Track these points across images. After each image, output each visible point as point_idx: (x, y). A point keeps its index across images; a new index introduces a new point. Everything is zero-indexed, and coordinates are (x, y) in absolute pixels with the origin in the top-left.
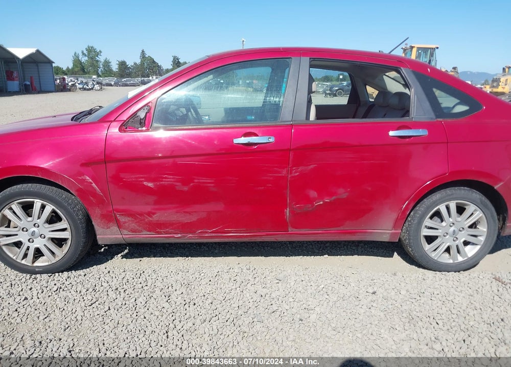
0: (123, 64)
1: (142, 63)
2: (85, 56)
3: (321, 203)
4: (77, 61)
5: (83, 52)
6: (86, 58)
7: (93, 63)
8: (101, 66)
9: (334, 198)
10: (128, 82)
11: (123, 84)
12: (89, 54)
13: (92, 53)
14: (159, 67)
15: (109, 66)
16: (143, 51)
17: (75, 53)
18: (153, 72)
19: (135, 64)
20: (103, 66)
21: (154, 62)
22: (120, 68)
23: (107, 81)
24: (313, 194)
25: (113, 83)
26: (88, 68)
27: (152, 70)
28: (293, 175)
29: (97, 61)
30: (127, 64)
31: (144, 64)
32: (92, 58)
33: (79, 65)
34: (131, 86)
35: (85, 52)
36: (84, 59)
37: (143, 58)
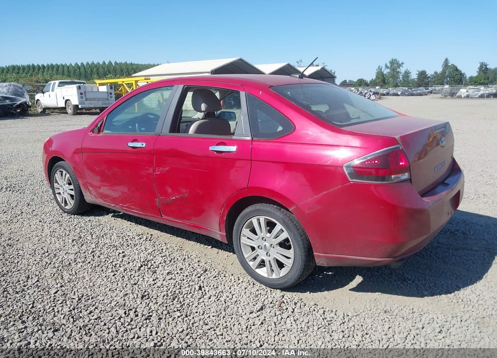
0: (422, 74)
1: (444, 72)
2: (388, 68)
3: (174, 198)
4: (380, 74)
5: (386, 65)
6: (388, 70)
7: (394, 75)
8: (401, 77)
9: (181, 195)
10: (415, 92)
11: (409, 94)
12: (391, 66)
13: (395, 65)
14: (462, 75)
15: (408, 76)
16: (446, 60)
17: (379, 67)
18: (454, 80)
19: (436, 73)
20: (403, 76)
21: (457, 70)
22: (419, 78)
23: (395, 91)
24: (169, 190)
25: (399, 93)
26: (388, 79)
27: (454, 78)
28: (157, 173)
29: (398, 72)
30: (427, 74)
31: (445, 72)
32: (394, 70)
33: (380, 77)
34: (417, 95)
35: (389, 65)
36: (386, 71)
37: (445, 66)
